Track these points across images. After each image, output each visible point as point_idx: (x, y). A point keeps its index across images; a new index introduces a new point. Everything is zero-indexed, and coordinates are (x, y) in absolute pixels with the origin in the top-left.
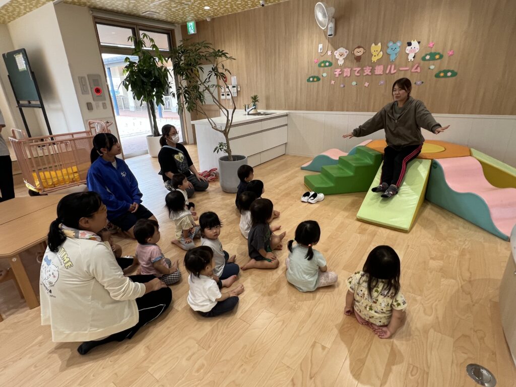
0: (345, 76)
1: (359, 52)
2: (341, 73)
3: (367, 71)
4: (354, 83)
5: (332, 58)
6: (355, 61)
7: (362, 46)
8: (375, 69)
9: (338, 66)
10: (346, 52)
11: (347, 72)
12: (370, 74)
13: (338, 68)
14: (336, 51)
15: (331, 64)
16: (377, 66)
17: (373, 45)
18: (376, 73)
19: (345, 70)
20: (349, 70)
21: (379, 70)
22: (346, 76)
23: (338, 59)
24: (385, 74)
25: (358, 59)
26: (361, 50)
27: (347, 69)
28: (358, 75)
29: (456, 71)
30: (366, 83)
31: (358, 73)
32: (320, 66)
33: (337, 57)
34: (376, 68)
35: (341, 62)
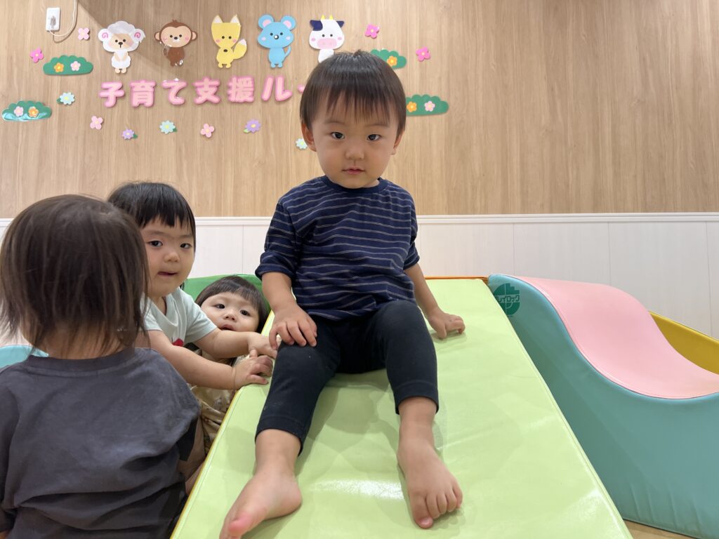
0: (135, 103)
1: (176, 37)
2: (121, 93)
3: (206, 91)
4: (167, 127)
5: (92, 51)
6: (167, 62)
7: (184, 20)
8: (229, 88)
9: (111, 75)
10: (137, 35)
11: (143, 93)
12: (215, 99)
13: (112, 81)
14: (103, 31)
15: (87, 69)
16: (234, 79)
17: (217, 20)
18: (233, 99)
19: (138, 86)
20: (148, 86)
21: (240, 89)
22: (140, 105)
23: (112, 53)
24: (260, 103)
25: (175, 55)
26: (183, 30)
27: (143, 83)
28: (179, 100)
29: (444, 99)
30: (206, 126)
31: (177, 95)
32: (49, 71)
33: (107, 47)
34: (233, 84)
35: (121, 61)
